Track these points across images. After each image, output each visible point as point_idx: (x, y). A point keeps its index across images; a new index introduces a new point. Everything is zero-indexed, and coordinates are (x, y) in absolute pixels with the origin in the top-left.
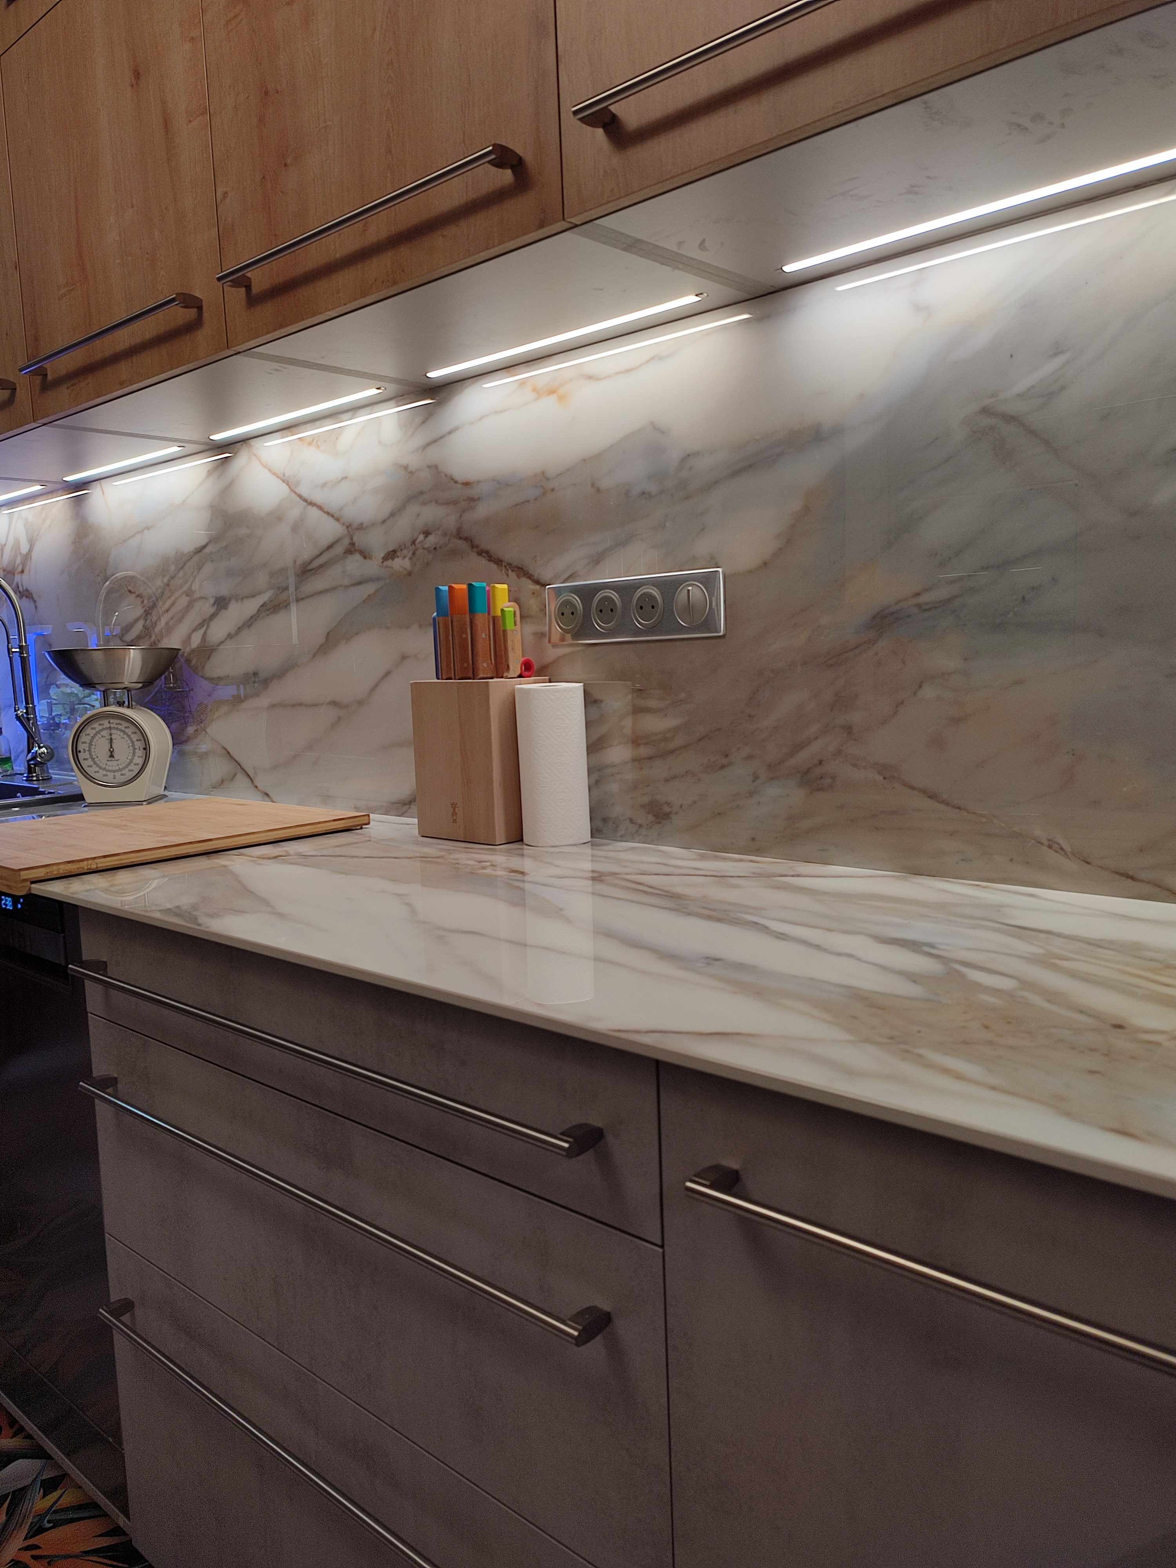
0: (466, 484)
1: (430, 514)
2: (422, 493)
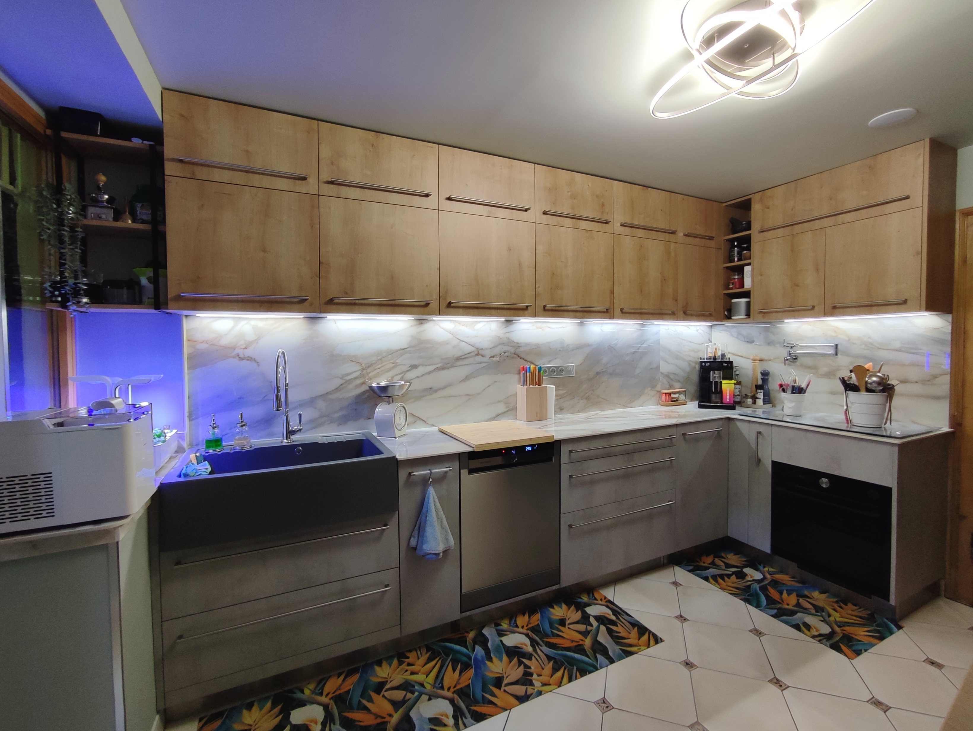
0: (518, 343)
1: (506, 348)
2: (504, 343)
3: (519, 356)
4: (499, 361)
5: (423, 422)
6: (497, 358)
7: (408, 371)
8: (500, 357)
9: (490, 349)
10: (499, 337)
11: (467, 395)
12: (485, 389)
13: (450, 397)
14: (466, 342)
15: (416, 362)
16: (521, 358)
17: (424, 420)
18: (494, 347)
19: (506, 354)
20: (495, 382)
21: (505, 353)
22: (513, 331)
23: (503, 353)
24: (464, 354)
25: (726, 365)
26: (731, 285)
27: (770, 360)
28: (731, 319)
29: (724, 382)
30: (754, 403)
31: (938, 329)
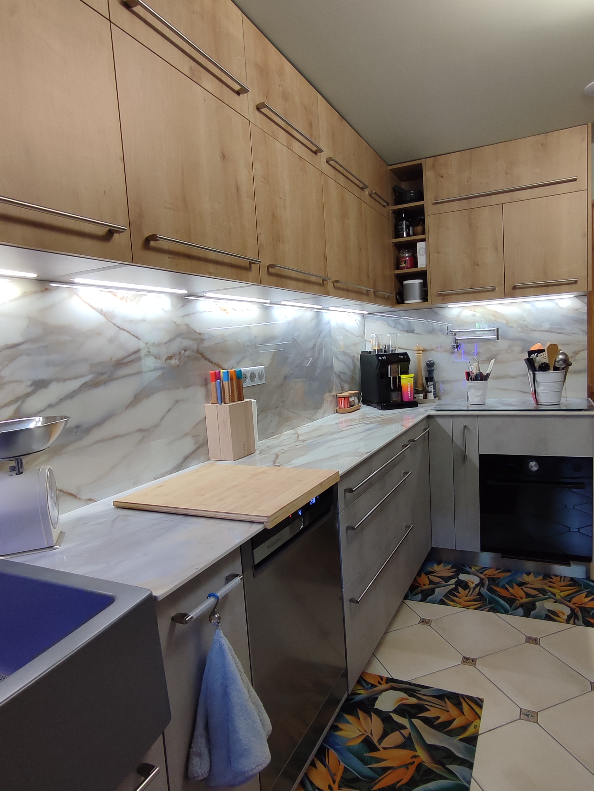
0: (200, 334)
1: (186, 343)
2: (182, 334)
3: (203, 356)
4: (178, 366)
5: (70, 497)
6: (176, 359)
7: (28, 395)
8: (180, 358)
9: (165, 343)
10: (175, 323)
11: (140, 430)
12: (163, 417)
13: (112, 439)
14: (129, 332)
15: (44, 374)
16: (206, 359)
17: (72, 495)
18: (170, 341)
19: (187, 353)
20: (177, 401)
21: (185, 350)
22: (193, 314)
23: (183, 351)
24: (126, 354)
25: (402, 357)
26: (403, 263)
27: (432, 350)
28: (403, 303)
29: (402, 376)
30: (425, 397)
31: (577, 309)
